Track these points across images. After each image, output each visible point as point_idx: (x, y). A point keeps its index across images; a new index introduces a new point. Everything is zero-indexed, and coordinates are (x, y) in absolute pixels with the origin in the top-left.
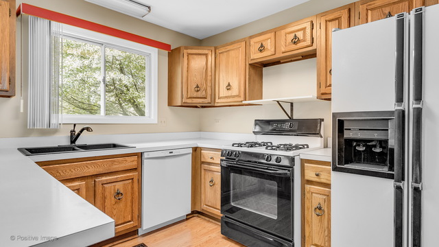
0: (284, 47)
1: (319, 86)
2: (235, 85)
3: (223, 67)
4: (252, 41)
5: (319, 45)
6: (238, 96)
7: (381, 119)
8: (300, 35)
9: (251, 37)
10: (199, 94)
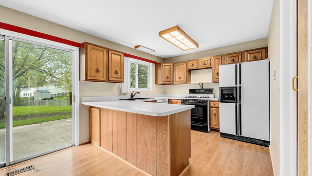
0: (201, 66)
1: (213, 78)
2: (182, 77)
3: (177, 70)
4: (189, 62)
5: (213, 65)
6: (184, 81)
7: (231, 89)
8: (206, 62)
9: (189, 61)
10: (168, 80)
